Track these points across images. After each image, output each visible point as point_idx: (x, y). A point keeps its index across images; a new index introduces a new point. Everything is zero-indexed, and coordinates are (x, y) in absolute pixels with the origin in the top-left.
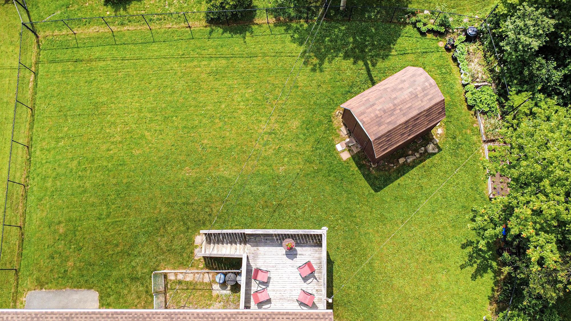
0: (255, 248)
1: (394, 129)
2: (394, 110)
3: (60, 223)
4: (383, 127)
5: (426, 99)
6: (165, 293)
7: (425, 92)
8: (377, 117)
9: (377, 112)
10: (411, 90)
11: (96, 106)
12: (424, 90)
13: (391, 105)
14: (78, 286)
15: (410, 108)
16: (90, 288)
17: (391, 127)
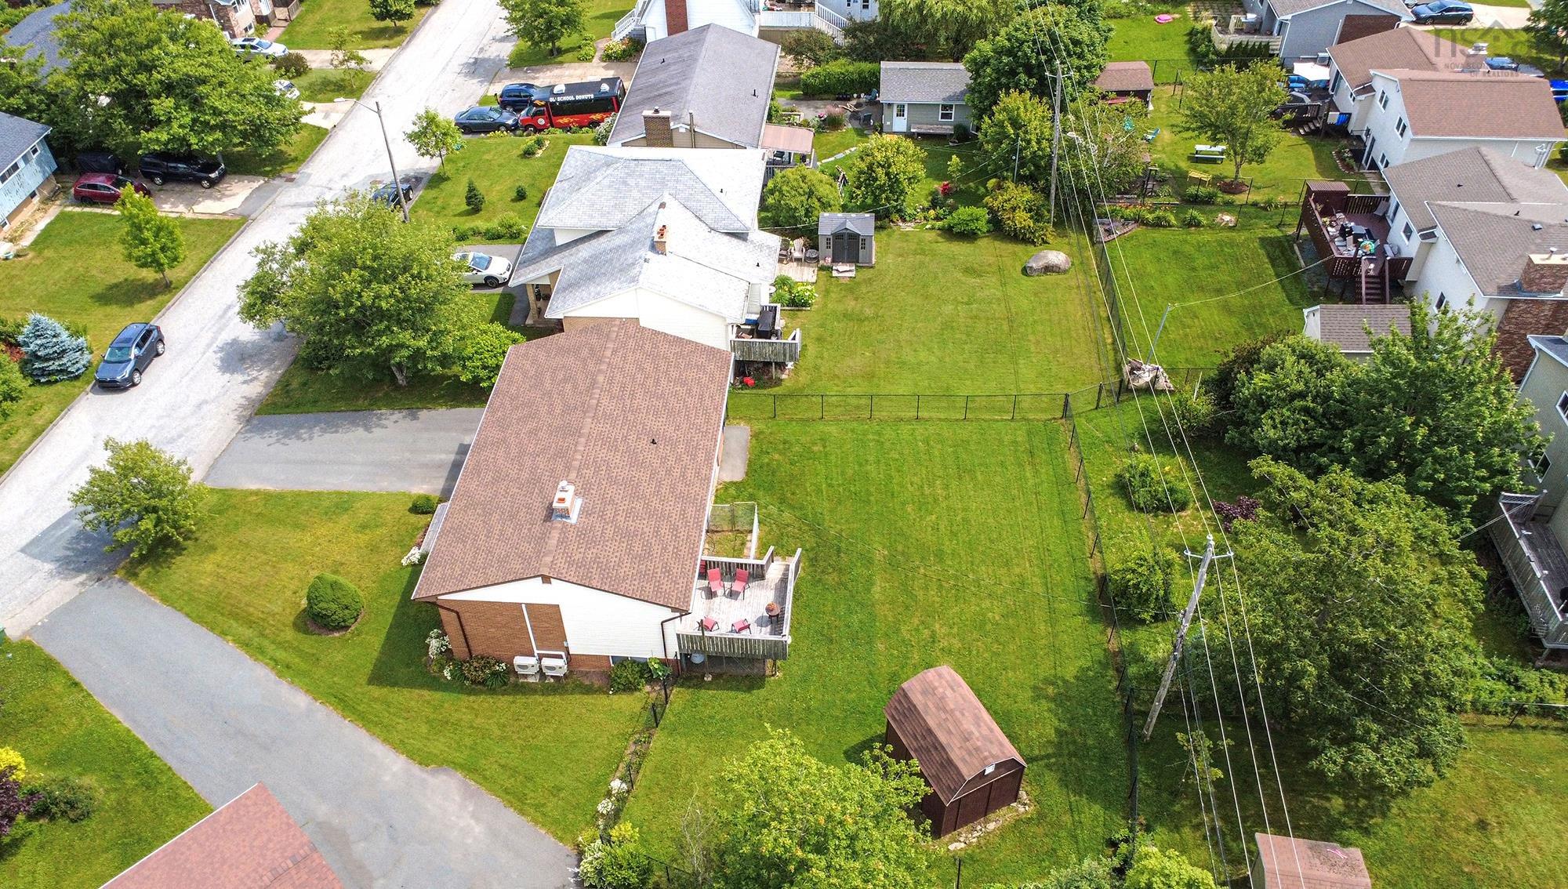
0: (773, 586)
1: (919, 713)
2: (945, 711)
3: (825, 447)
4: (920, 697)
5: (964, 753)
6: (731, 531)
7: (974, 752)
8: (935, 688)
9: (941, 690)
10: (977, 734)
11: (971, 472)
12: (977, 749)
13: (952, 707)
14: (750, 463)
15: (950, 732)
16: (747, 474)
17: (920, 707)
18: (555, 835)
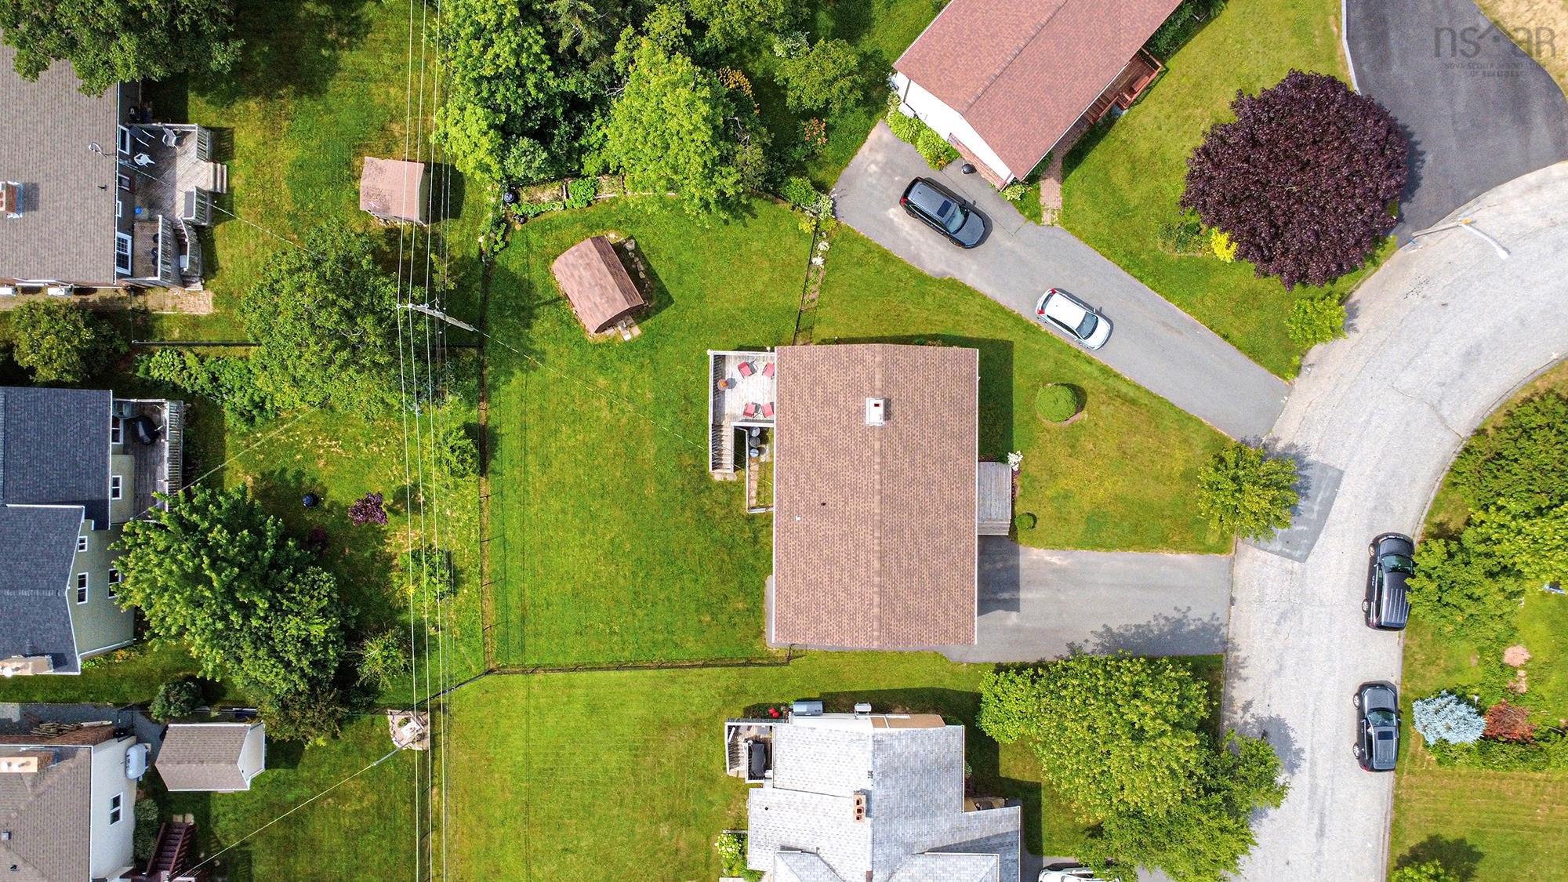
3: (700, 621)
5: (590, 257)
8: (606, 301)
9: (602, 300)
11: (576, 595)
12: (582, 258)
13: (596, 288)
14: (762, 596)
18: (853, 230)
